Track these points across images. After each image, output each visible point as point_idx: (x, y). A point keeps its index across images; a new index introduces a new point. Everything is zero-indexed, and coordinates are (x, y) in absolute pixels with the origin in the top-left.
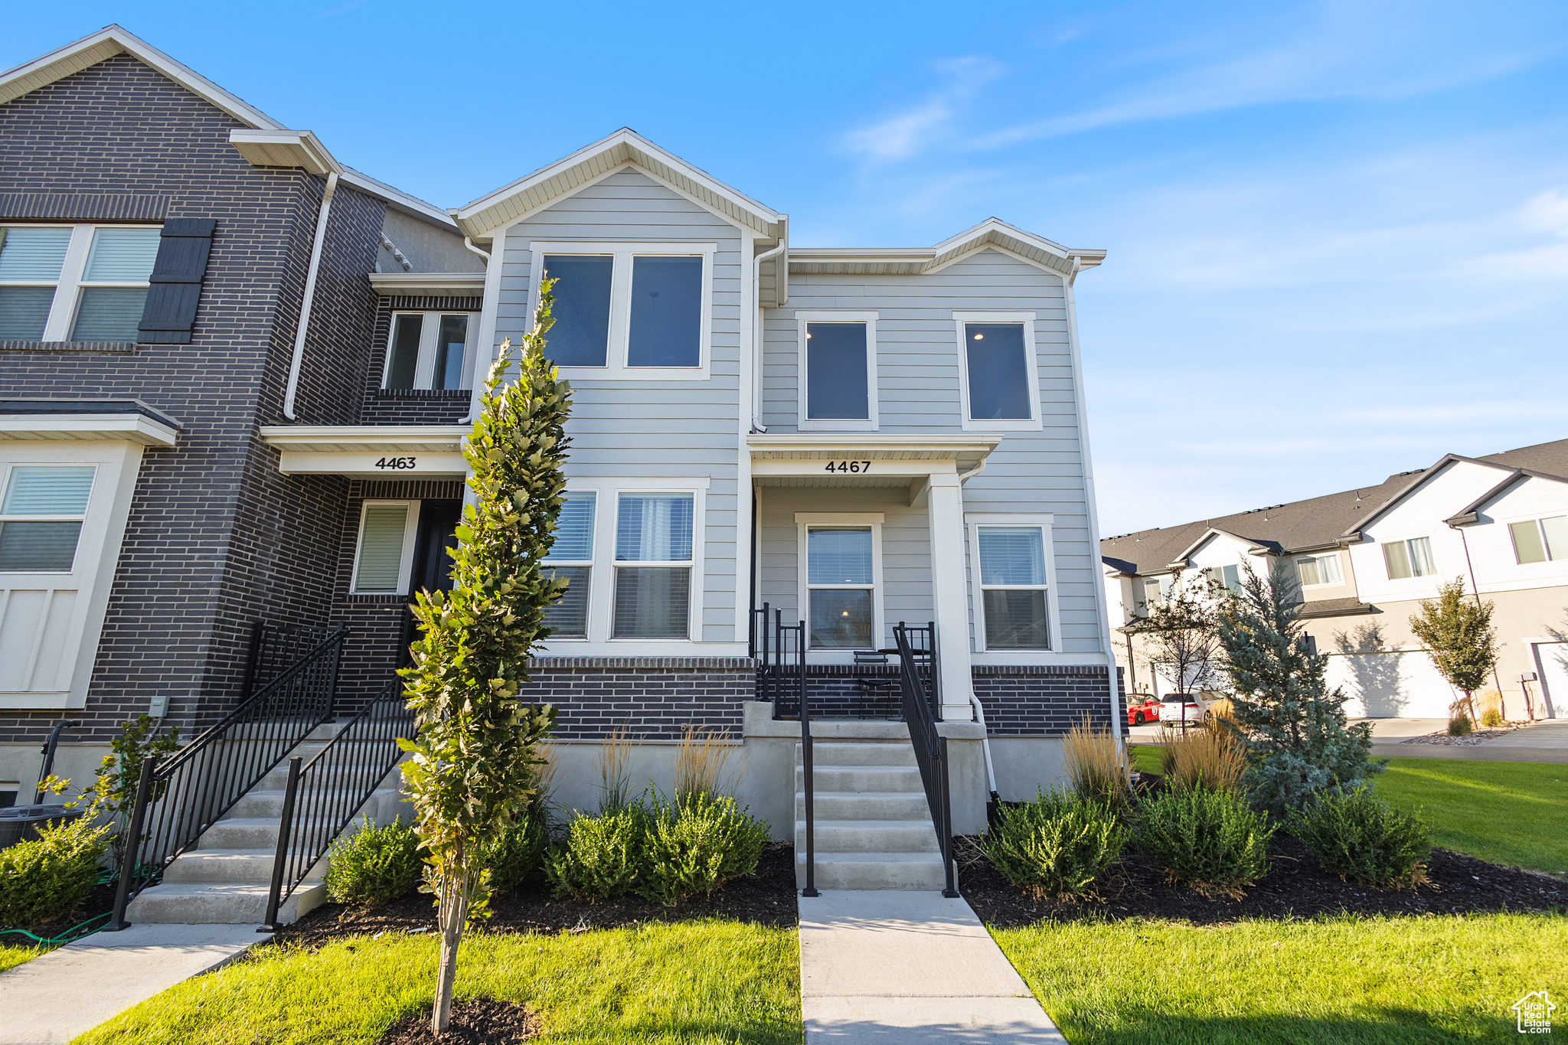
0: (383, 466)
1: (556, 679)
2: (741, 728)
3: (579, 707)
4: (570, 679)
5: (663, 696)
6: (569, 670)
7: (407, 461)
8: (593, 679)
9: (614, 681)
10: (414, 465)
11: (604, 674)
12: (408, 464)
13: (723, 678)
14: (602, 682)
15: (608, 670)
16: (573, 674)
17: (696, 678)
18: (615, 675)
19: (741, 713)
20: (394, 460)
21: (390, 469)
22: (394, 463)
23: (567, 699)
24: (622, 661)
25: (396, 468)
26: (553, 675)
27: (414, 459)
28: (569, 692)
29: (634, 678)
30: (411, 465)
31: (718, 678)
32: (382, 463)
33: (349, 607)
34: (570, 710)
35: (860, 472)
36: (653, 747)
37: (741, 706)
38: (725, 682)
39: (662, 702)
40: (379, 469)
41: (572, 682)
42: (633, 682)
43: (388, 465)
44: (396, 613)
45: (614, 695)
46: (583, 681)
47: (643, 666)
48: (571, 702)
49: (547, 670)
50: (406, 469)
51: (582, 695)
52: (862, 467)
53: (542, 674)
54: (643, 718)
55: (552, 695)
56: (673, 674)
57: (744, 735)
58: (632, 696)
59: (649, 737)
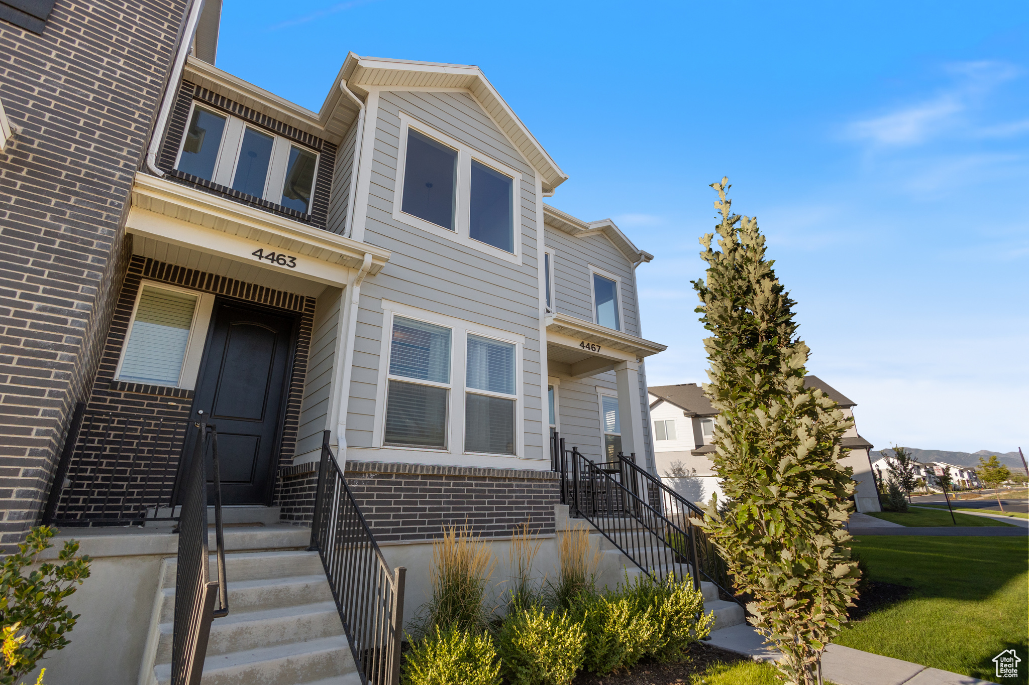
0: (260, 257)
1: (431, 484)
2: (553, 525)
3: (448, 509)
4: (441, 484)
5: (507, 500)
6: (440, 477)
7: (288, 260)
8: (458, 485)
9: (474, 488)
10: (295, 265)
11: (466, 481)
12: (288, 262)
13: (542, 486)
14: (466, 488)
15: (470, 478)
16: (444, 481)
17: (527, 486)
18: (474, 482)
19: (553, 514)
20: (273, 254)
21: (268, 262)
22: (272, 257)
23: (440, 503)
24: (482, 471)
25: (275, 264)
26: (428, 481)
27: (295, 259)
28: (441, 497)
29: (488, 485)
30: (292, 264)
31: (539, 486)
32: (259, 253)
33: (119, 395)
34: (442, 513)
35: (596, 352)
36: (500, 542)
37: (553, 508)
38: (543, 489)
39: (506, 505)
40: (256, 259)
41: (443, 488)
42: (487, 488)
43: (266, 257)
44: (183, 408)
45: (474, 500)
46: (451, 487)
47: (496, 475)
48: (443, 506)
49: (424, 477)
50: (285, 267)
51: (451, 499)
52: (597, 348)
53: (420, 480)
54: (494, 518)
55: (427, 499)
56: (512, 483)
57: (556, 530)
58: (487, 500)
59: (497, 534)
